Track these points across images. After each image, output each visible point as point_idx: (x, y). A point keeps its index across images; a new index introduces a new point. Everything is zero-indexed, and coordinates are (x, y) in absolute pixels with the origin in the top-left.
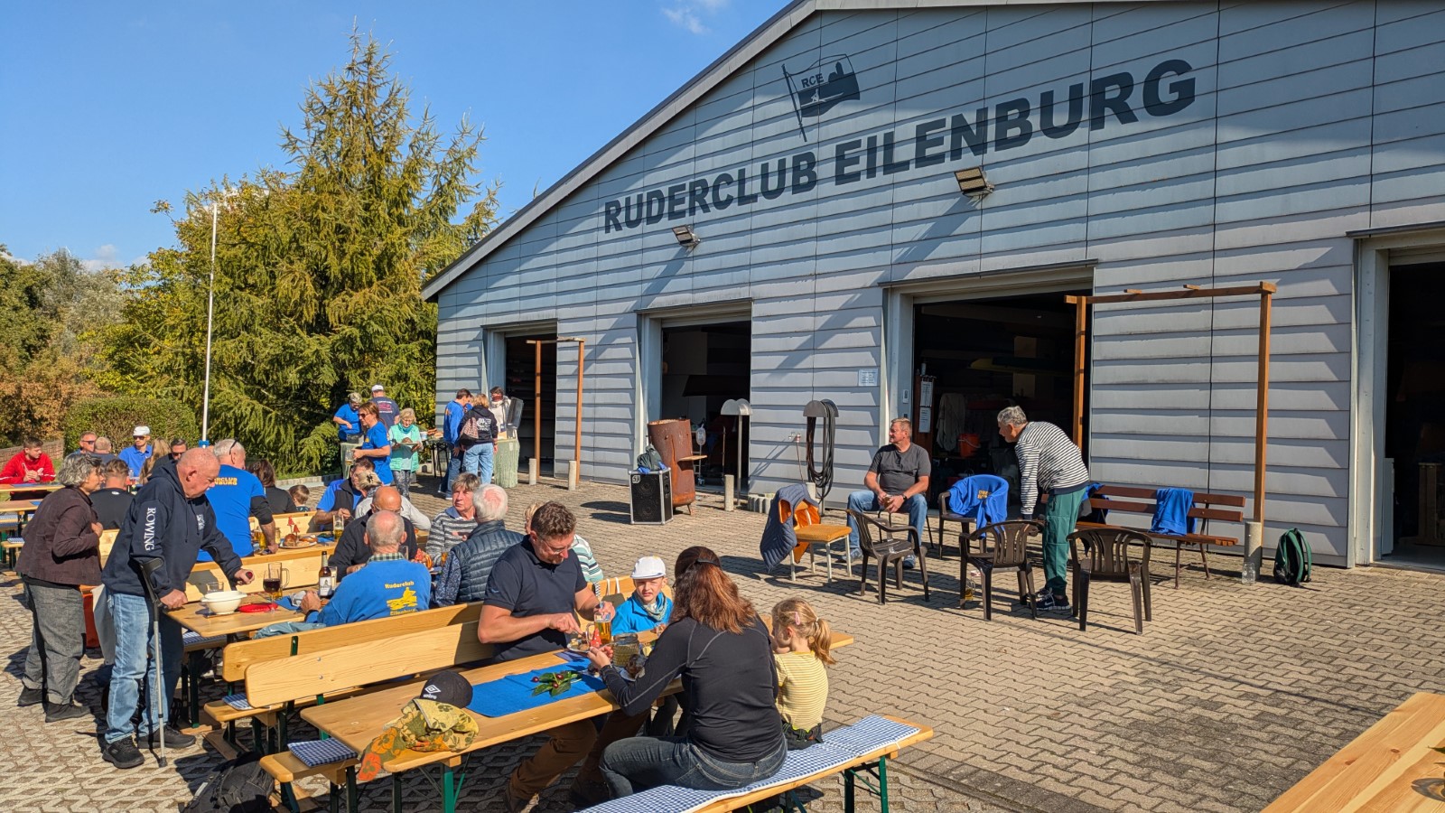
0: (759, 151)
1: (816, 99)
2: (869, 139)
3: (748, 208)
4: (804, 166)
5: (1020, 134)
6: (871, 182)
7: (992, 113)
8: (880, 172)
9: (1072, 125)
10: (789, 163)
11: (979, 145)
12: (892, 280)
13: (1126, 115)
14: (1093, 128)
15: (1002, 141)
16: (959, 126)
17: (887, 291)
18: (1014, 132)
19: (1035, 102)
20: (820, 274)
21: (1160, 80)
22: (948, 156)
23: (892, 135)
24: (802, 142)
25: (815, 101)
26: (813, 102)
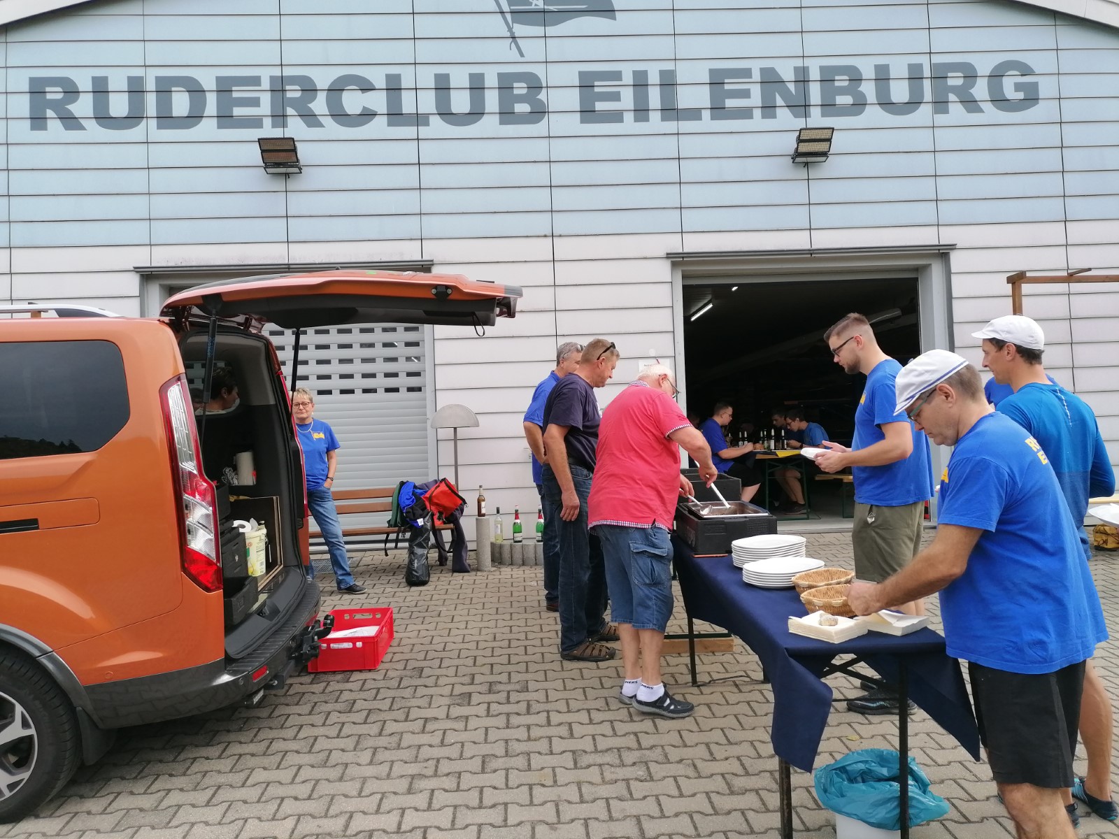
0: (426, 51)
1: (538, 4)
2: (635, 73)
3: (410, 131)
4: (520, 89)
5: (852, 103)
6: (642, 127)
7: (815, 74)
8: (655, 117)
9: (914, 103)
10: (491, 80)
11: (801, 107)
12: (685, 251)
13: (971, 104)
14: (936, 111)
15: (828, 107)
16: (771, 81)
17: (674, 265)
18: (844, 100)
19: (868, 71)
20: (560, 236)
21: (1005, 79)
22: (757, 113)
23: (672, 73)
24: (515, 55)
25: (536, 5)
26: (533, 7)
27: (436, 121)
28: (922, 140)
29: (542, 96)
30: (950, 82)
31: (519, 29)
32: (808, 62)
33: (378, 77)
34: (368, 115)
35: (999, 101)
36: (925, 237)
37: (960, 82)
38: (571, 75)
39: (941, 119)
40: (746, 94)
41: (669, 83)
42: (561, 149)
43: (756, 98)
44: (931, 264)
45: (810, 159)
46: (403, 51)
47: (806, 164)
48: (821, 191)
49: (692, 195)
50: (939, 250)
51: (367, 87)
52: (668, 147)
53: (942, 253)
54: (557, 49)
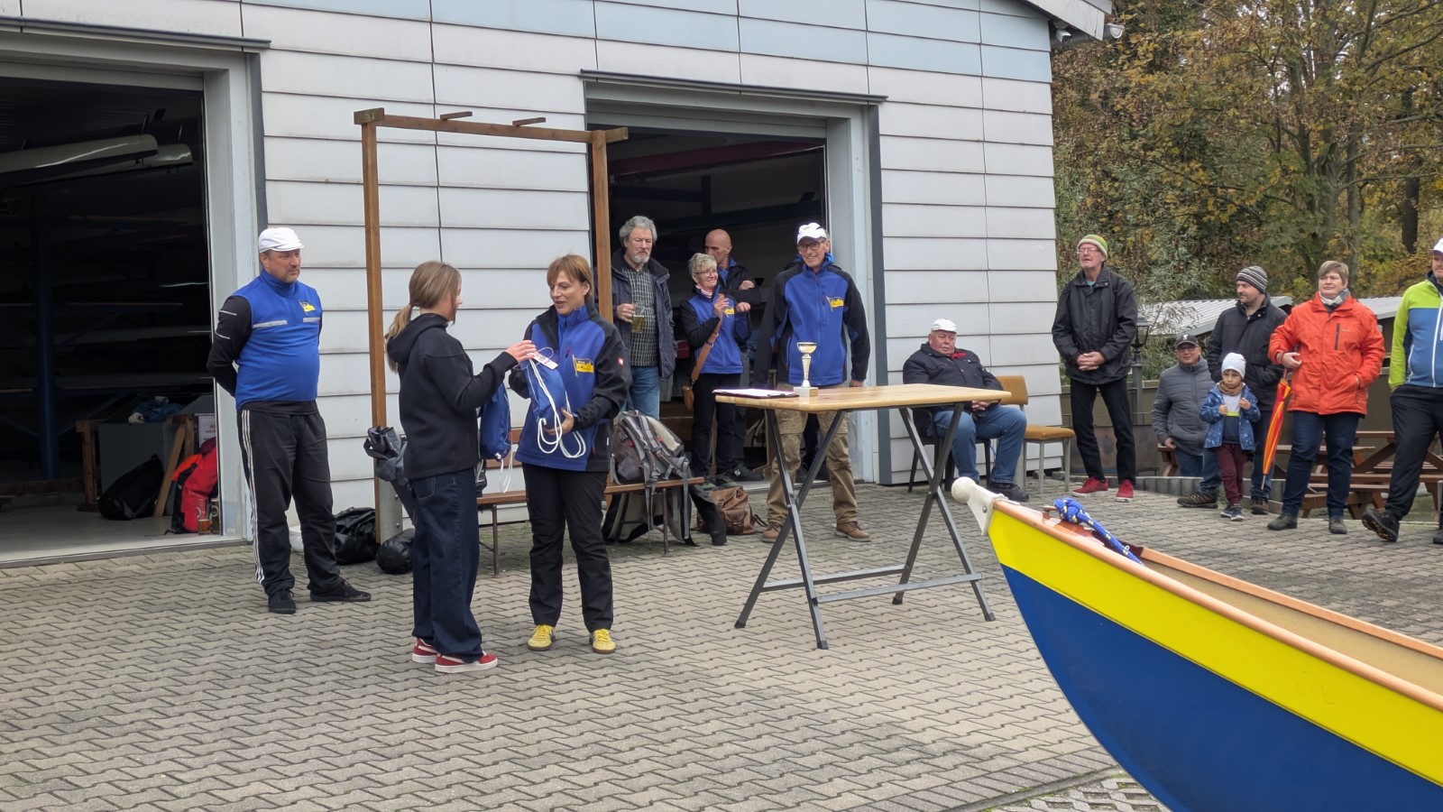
36: (222, 22)
44: (227, 70)
50: (242, 47)
53: (248, 54)
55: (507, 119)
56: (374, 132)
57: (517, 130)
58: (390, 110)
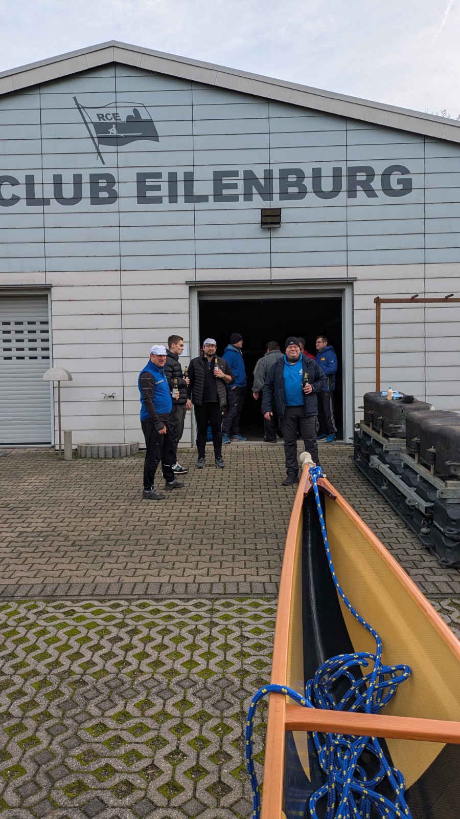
0: (49, 161)
1: (113, 131)
2: (169, 173)
3: (39, 209)
4: (103, 183)
5: (298, 191)
6: (173, 206)
7: (276, 174)
8: (181, 200)
9: (335, 192)
10: (86, 179)
11: (267, 194)
12: (197, 280)
13: (370, 192)
14: (349, 197)
15: (284, 195)
16: (250, 178)
17: (190, 288)
18: (293, 190)
19: (308, 173)
20: (125, 270)
21: (391, 176)
22: (241, 198)
23: (191, 174)
24: (100, 164)
25: (112, 133)
26: (110, 134)
27: (54, 202)
28: (340, 214)
29: (115, 188)
30: (358, 179)
31: (102, 148)
32: (272, 167)
33: (21, 177)
34: (15, 199)
35: (388, 190)
36: (339, 273)
37: (364, 178)
38: (132, 175)
39: (352, 201)
40: (235, 186)
41: (189, 179)
42: (126, 219)
43: (240, 190)
44: (346, 289)
45: (272, 226)
46: (35, 161)
47: (270, 229)
48: (277, 244)
49: (202, 247)
50: (348, 281)
51: (14, 182)
52: (189, 217)
53: (350, 282)
54: (124, 159)
55: (443, 296)
56: (380, 305)
57: (447, 300)
58: (381, 297)
